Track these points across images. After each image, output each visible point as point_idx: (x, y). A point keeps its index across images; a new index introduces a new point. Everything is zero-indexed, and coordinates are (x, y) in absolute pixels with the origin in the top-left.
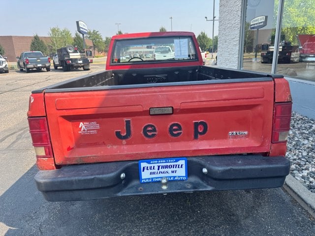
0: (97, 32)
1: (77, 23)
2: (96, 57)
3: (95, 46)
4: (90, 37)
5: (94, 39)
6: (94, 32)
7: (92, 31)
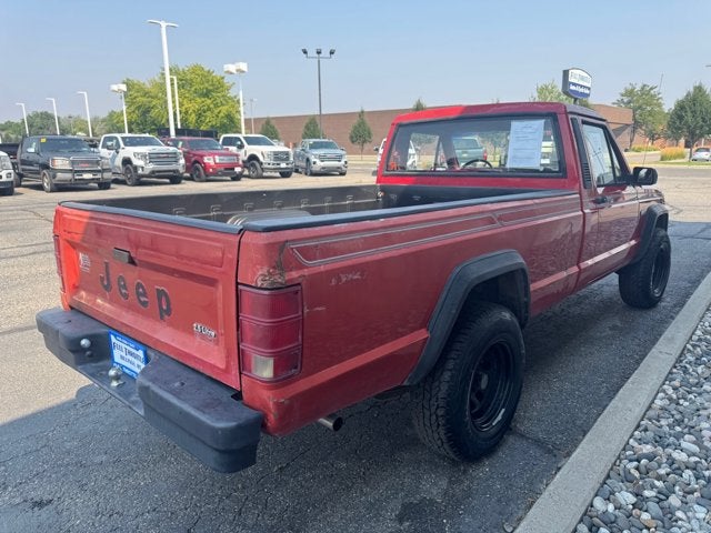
0: (652, 89)
1: (566, 73)
2: (633, 150)
3: (636, 125)
4: (629, 102)
5: (640, 107)
6: (643, 89)
7: (638, 88)
